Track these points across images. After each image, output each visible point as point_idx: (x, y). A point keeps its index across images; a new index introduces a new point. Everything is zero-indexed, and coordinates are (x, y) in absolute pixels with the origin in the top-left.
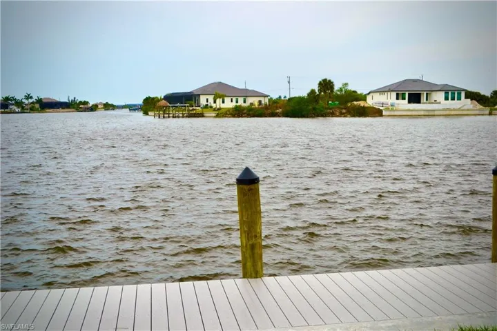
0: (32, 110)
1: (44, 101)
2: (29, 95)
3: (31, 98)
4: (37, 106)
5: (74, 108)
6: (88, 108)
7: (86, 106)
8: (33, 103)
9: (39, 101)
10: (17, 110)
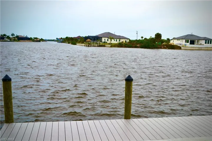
0: (14, 40)
1: (19, 37)
2: (13, 34)
3: (14, 35)
4: (16, 39)
5: (31, 40)
6: (38, 41)
7: (37, 40)
8: (14, 37)
9: (17, 37)
10: (8, 40)
